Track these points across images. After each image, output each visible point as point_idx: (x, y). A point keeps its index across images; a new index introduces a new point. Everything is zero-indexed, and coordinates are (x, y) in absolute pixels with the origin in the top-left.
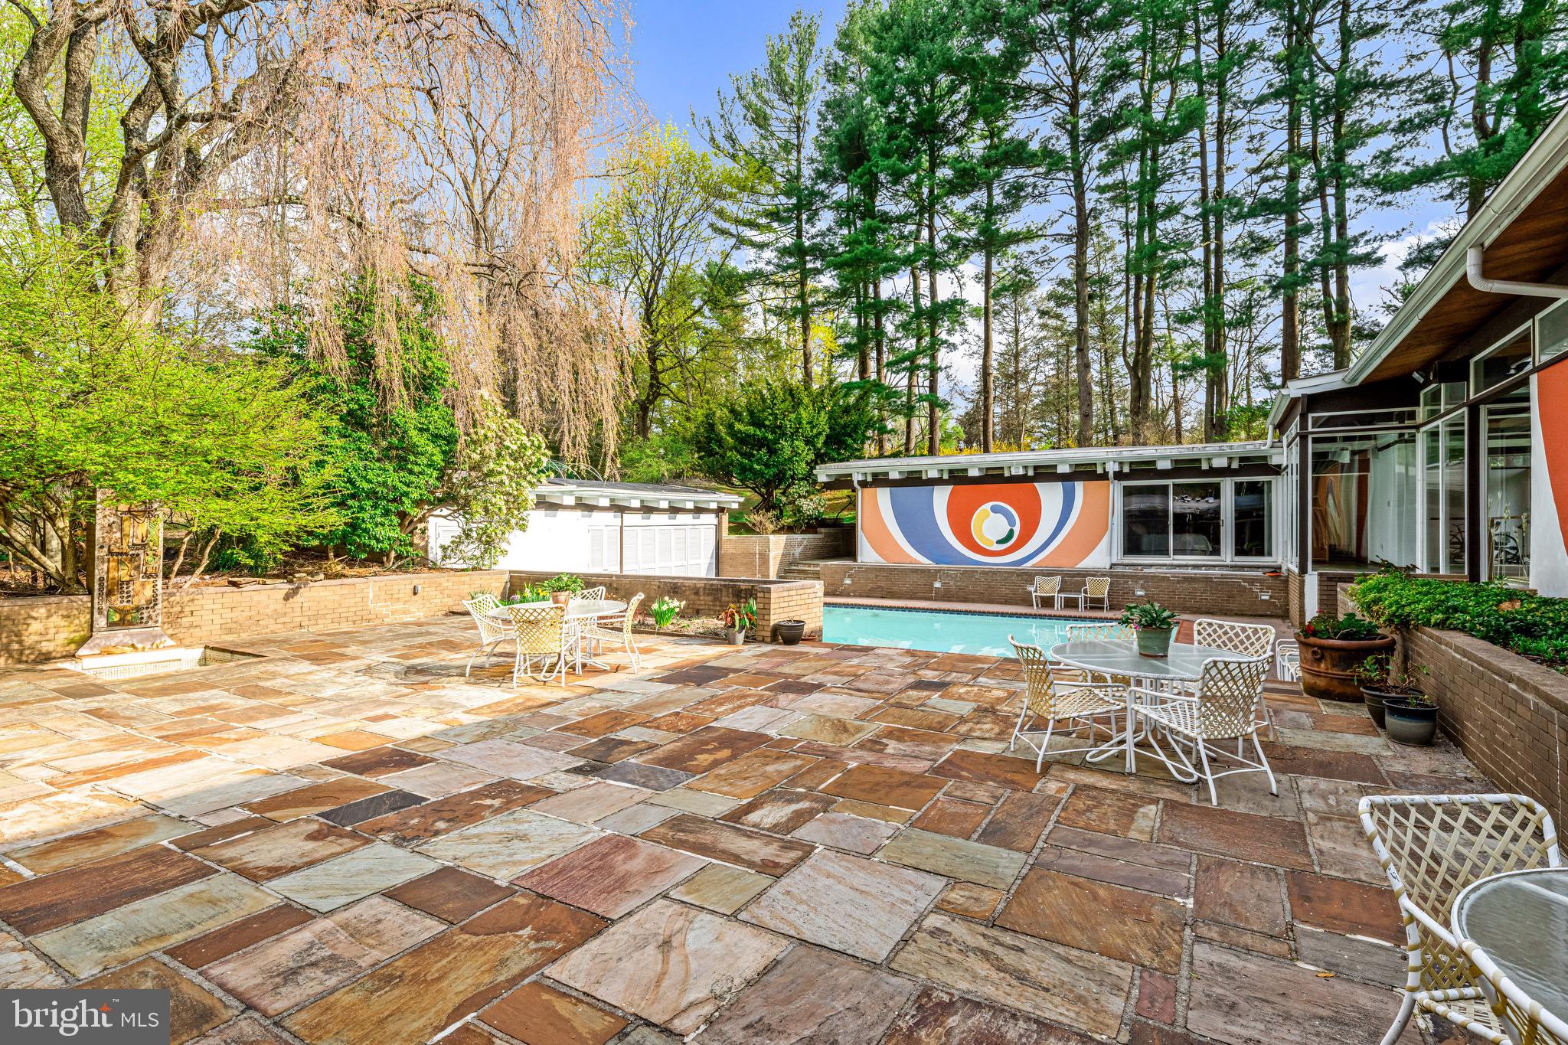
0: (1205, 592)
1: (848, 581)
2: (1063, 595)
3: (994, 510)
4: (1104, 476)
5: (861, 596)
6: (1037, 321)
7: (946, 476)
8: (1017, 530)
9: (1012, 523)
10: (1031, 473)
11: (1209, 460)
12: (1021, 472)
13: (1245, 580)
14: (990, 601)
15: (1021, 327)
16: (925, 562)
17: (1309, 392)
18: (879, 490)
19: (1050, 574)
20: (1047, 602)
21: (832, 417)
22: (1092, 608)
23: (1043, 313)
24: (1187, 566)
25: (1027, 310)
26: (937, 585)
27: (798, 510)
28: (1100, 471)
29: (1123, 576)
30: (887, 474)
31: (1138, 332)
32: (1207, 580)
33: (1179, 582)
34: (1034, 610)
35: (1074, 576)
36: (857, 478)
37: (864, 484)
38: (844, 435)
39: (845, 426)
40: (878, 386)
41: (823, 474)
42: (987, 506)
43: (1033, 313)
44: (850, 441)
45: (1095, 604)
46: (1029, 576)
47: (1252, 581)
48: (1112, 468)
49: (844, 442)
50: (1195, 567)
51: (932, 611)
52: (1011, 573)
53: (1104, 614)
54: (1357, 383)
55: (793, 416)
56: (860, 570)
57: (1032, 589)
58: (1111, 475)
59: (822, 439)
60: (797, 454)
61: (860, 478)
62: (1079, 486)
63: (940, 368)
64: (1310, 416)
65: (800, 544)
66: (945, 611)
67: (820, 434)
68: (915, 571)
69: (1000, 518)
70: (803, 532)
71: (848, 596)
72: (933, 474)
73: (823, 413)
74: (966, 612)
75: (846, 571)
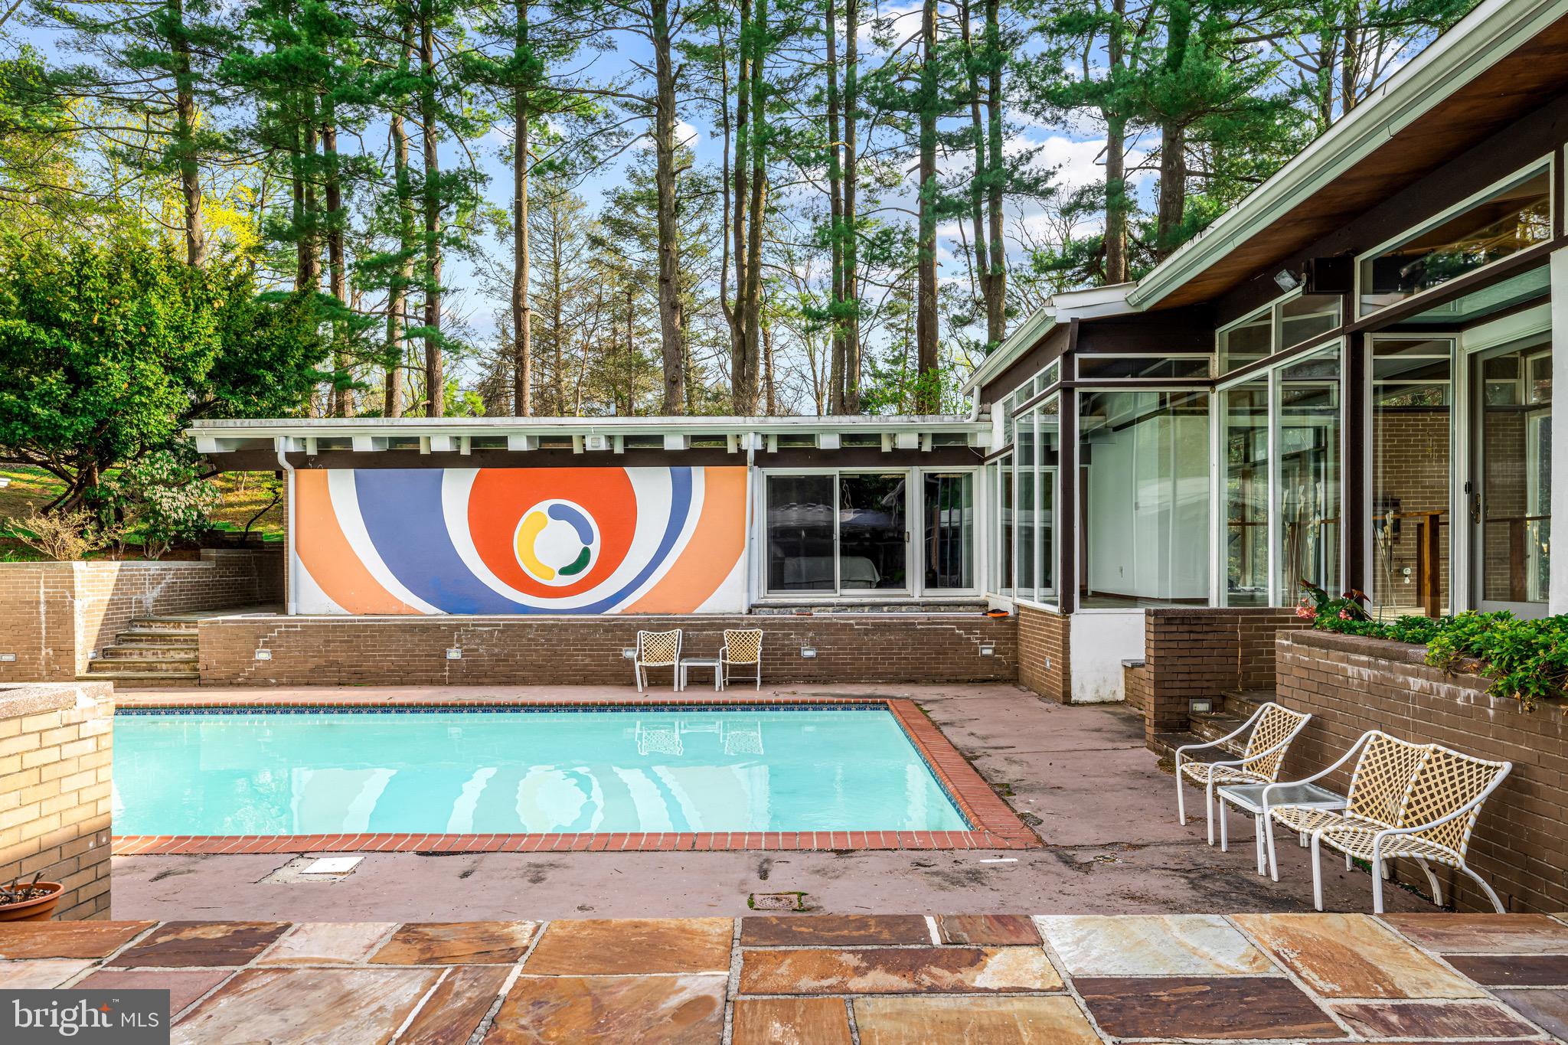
0: (904, 646)
1: (263, 655)
2: (685, 664)
3: (556, 513)
4: (739, 458)
5: (293, 684)
6: (586, 254)
7: (465, 450)
8: (595, 549)
9: (586, 536)
10: (619, 449)
11: (892, 437)
12: (603, 446)
13: (960, 626)
14: (556, 681)
15: (563, 259)
16: (426, 610)
17: (1082, 315)
18: (332, 474)
19: (662, 625)
20: (660, 678)
21: (227, 325)
22: (733, 683)
23: (596, 242)
24: (863, 605)
25: (571, 236)
26: (454, 654)
27: (150, 511)
28: (732, 449)
29: (783, 625)
30: (348, 441)
31: (740, 267)
32: (907, 626)
33: (867, 632)
34: (639, 695)
35: (703, 627)
36: (283, 447)
37: (300, 461)
38: (258, 364)
39: (259, 347)
40: (332, 307)
41: (207, 437)
42: (543, 506)
43: (581, 240)
44: (270, 378)
45: (740, 676)
46: (625, 631)
47: (969, 627)
48: (751, 444)
49: (256, 380)
50: (874, 606)
51: (446, 708)
52: (594, 627)
53: (758, 694)
54: (1146, 307)
55: (132, 307)
56: (290, 631)
57: (629, 654)
58: (751, 456)
59: (206, 364)
60: (143, 390)
61: (292, 448)
62: (699, 475)
63: (445, 290)
64: (1077, 356)
65: (156, 581)
66: (472, 708)
67: (201, 354)
68: (410, 629)
69: (566, 531)
70: (165, 557)
71: (265, 684)
72: (441, 444)
73: (206, 312)
74: (515, 708)
75: (259, 636)
